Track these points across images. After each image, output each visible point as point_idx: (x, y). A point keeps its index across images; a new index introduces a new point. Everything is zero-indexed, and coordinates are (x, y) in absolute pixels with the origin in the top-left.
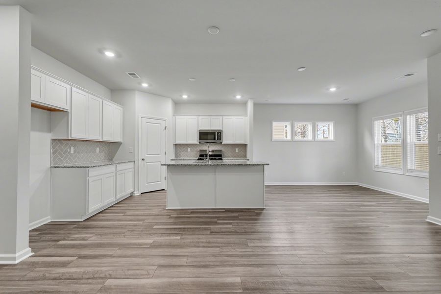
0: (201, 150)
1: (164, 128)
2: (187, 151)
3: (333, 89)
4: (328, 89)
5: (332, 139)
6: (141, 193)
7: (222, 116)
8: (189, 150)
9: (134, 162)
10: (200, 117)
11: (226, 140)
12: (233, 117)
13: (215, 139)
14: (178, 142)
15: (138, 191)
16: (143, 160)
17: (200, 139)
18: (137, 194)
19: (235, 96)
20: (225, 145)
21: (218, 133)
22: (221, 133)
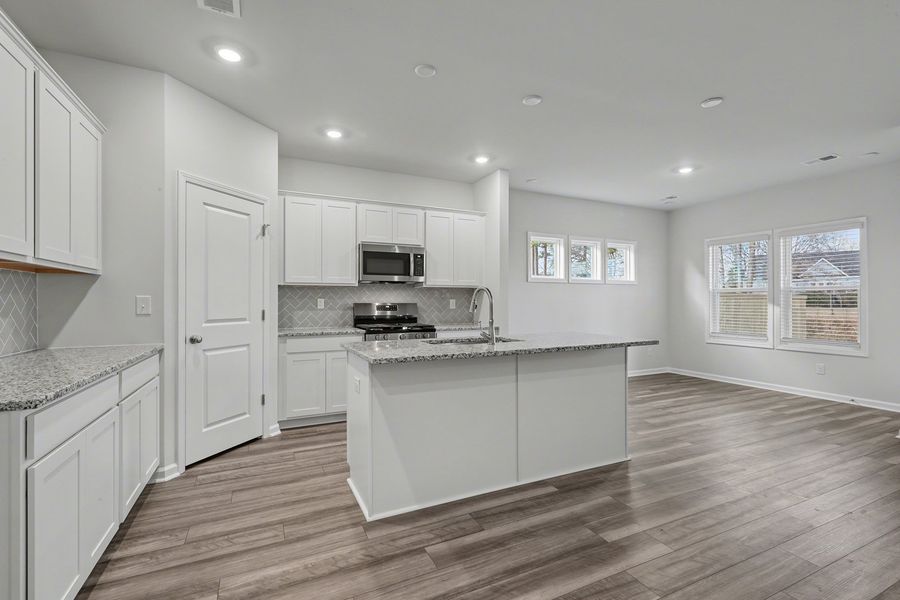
0: (355, 304)
1: (259, 230)
2: (314, 308)
3: (686, 171)
4: (675, 170)
5: (632, 278)
6: (187, 468)
7: (424, 208)
8: (321, 303)
9: (161, 352)
10: (361, 206)
11: (436, 275)
12: (450, 214)
13: (407, 273)
14: (293, 278)
15: (176, 460)
16: (193, 341)
17: (365, 272)
18: (172, 471)
19: (472, 158)
20: (431, 289)
21: (415, 256)
22: (422, 256)
